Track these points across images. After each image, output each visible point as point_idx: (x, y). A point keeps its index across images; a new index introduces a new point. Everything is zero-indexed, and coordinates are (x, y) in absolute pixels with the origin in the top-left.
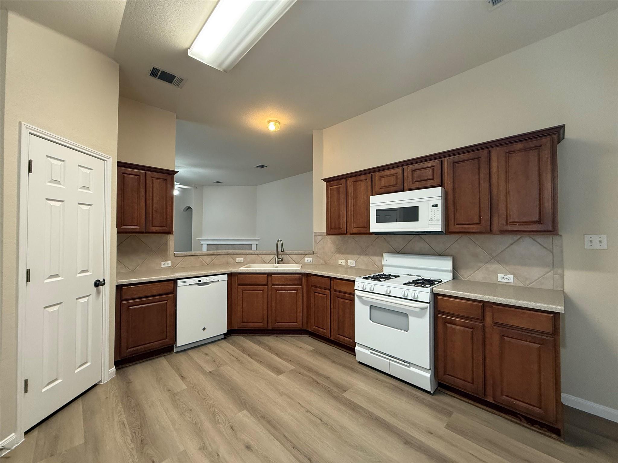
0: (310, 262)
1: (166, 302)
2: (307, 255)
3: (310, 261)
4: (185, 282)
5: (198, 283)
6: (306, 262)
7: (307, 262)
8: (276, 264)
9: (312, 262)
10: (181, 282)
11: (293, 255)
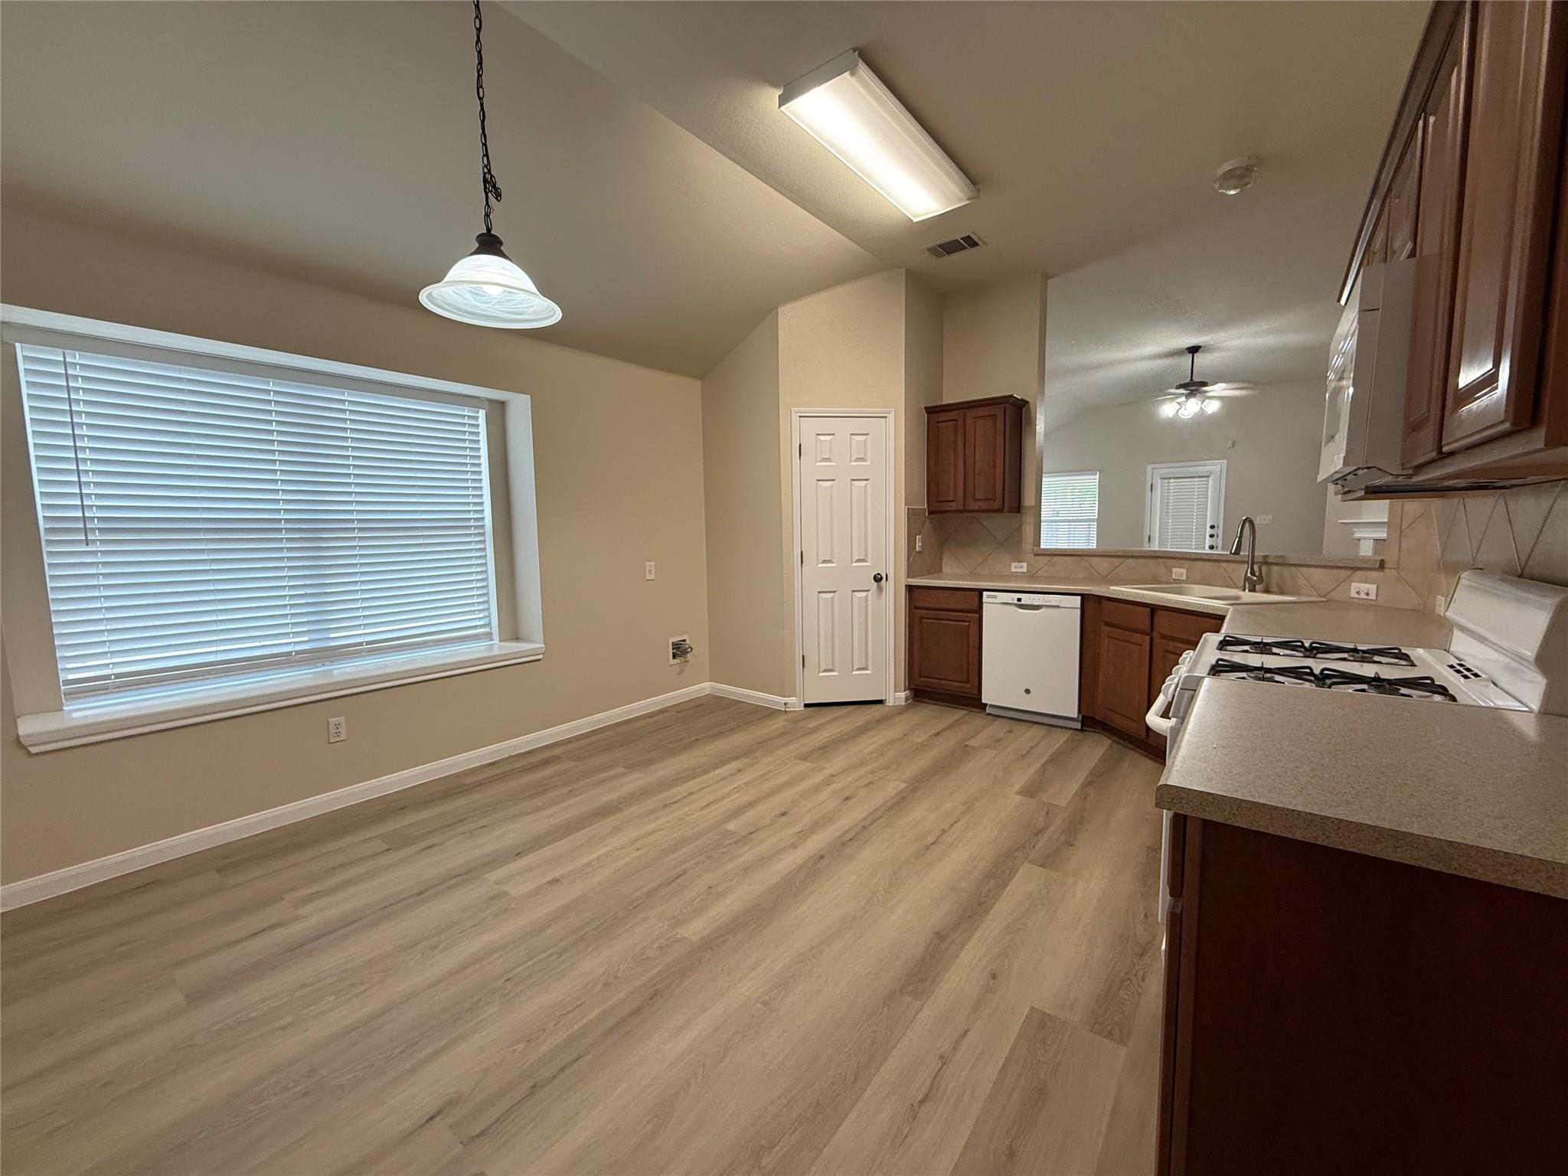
0: (1365, 597)
1: (967, 624)
2: (1359, 573)
3: (1367, 594)
4: (995, 597)
5: (1016, 602)
6: (1353, 594)
7: (1356, 596)
8: (1244, 590)
9: (1373, 596)
10: (988, 597)
11: (1313, 570)
